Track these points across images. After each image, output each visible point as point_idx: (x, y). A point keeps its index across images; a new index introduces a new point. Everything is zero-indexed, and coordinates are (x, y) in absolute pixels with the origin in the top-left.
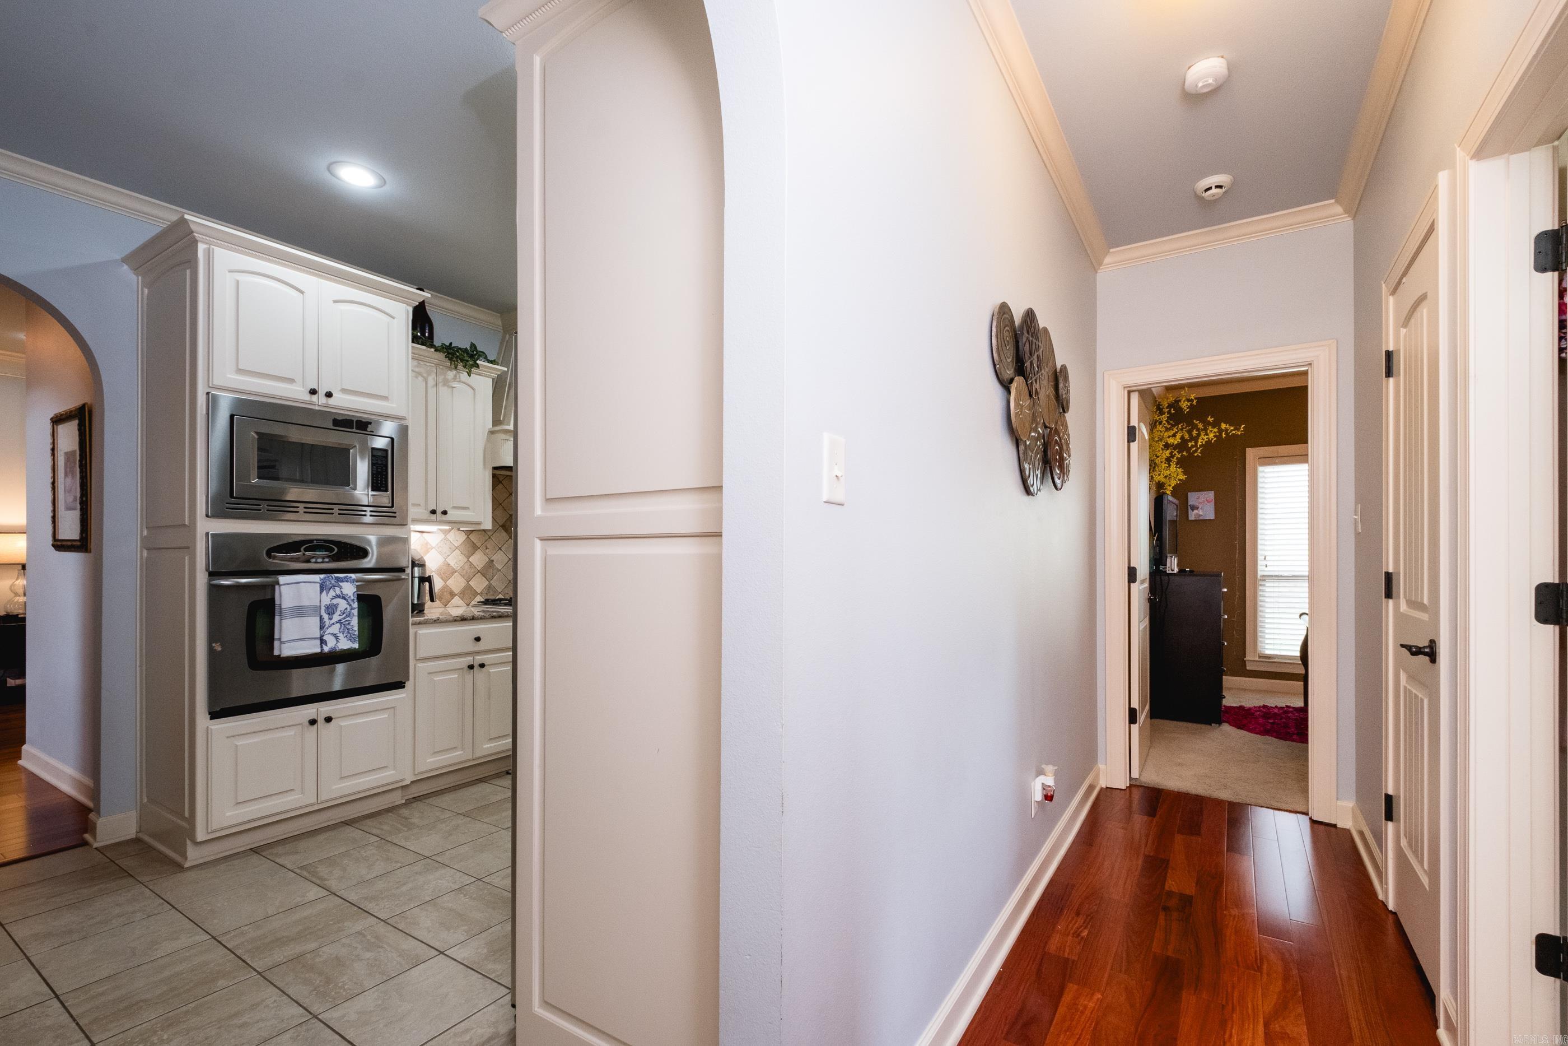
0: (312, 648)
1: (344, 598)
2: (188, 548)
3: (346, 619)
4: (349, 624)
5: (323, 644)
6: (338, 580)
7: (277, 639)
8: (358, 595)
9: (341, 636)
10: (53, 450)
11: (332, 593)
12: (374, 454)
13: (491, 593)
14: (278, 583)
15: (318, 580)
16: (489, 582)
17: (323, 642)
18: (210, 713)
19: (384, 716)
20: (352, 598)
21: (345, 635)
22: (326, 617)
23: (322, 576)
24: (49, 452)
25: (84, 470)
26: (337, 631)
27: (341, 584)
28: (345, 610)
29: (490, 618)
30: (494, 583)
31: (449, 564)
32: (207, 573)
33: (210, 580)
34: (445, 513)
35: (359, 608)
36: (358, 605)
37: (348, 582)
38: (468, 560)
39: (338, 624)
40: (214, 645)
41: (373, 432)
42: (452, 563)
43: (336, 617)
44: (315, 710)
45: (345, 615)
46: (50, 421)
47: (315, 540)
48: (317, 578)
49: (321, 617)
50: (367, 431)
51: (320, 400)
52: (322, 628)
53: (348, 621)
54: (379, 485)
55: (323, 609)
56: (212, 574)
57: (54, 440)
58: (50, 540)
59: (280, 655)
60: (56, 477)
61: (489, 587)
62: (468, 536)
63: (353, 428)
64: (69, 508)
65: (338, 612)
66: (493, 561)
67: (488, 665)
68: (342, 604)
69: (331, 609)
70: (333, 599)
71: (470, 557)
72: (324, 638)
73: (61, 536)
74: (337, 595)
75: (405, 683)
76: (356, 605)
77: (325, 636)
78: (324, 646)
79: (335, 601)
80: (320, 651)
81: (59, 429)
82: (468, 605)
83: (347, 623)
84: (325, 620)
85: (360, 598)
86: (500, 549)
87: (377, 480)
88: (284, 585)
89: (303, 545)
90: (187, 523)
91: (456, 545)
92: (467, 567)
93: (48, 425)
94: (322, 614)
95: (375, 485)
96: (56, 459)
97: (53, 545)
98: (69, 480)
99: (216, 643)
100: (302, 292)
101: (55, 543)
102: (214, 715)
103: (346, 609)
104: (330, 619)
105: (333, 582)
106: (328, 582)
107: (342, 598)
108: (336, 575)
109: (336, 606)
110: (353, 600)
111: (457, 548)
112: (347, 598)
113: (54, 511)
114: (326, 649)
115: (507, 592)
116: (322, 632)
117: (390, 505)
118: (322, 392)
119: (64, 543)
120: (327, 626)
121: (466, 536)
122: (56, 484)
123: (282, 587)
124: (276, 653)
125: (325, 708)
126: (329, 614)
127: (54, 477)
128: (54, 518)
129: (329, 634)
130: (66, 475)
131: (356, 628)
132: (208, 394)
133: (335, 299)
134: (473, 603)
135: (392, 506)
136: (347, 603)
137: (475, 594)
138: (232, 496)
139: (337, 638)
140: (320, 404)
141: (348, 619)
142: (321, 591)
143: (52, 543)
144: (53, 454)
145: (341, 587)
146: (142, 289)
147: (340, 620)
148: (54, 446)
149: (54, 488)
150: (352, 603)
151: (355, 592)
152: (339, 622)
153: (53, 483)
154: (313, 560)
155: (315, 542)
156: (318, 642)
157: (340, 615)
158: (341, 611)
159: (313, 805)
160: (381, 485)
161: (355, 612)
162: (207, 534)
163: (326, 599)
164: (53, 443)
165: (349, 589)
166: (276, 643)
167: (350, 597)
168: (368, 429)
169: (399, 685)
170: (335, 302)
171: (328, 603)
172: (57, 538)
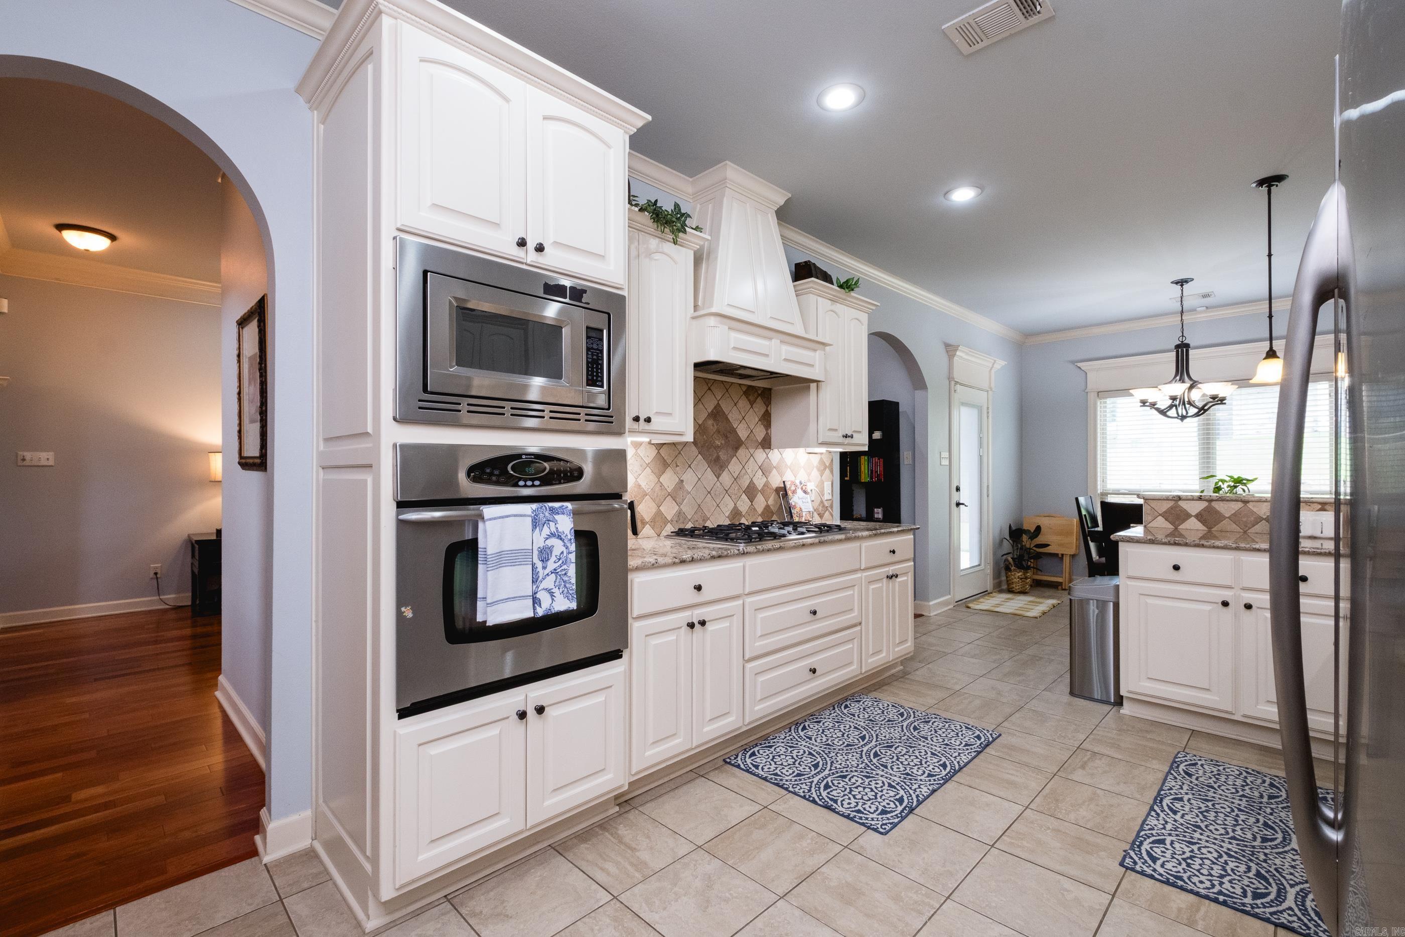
0: (522, 611)
1: (559, 537)
2: (370, 466)
3: (563, 568)
4: (565, 574)
5: (536, 605)
6: (552, 510)
7: (480, 598)
8: (575, 530)
9: (557, 592)
10: (239, 356)
11: (546, 531)
12: (589, 335)
13: (681, 521)
14: (481, 517)
15: (529, 512)
16: (679, 506)
17: (536, 601)
18: (398, 711)
19: (600, 698)
20: (569, 537)
21: (561, 590)
22: (539, 565)
23: (534, 506)
24: (236, 358)
25: (264, 374)
26: (551, 586)
27: (556, 517)
28: (560, 555)
29: (709, 559)
30: (684, 508)
31: (640, 486)
32: (395, 503)
33: (398, 514)
34: (648, 420)
35: (576, 551)
36: (576, 547)
37: (563, 514)
38: (659, 481)
39: (553, 574)
40: (403, 609)
41: (588, 304)
42: (643, 484)
43: (551, 565)
44: (523, 697)
45: (561, 562)
46: (236, 324)
47: (524, 454)
48: (527, 509)
49: (533, 565)
50: (581, 302)
51: (532, 257)
52: (534, 581)
53: (564, 570)
54: (595, 378)
55: (536, 553)
56: (402, 505)
57: (240, 345)
58: (236, 459)
59: (485, 622)
60: (242, 386)
61: (680, 513)
62: (658, 450)
63: (566, 298)
64: (252, 421)
65: (553, 559)
66: (682, 481)
67: (709, 621)
68: (558, 547)
69: (545, 554)
70: (547, 539)
71: (661, 476)
72: (538, 596)
73: (246, 454)
74: (552, 534)
75: (622, 651)
76: (573, 547)
77: (538, 593)
78: (538, 608)
79: (550, 542)
80: (533, 616)
81: (244, 333)
82: (659, 536)
83: (563, 573)
84: (538, 570)
85: (579, 534)
86: (690, 466)
87: (592, 371)
88: (490, 519)
89: (511, 462)
90: (370, 430)
91: (647, 463)
92: (657, 488)
93: (234, 328)
94: (534, 561)
95: (590, 377)
96: (241, 365)
97: (239, 463)
98: (252, 388)
99: (406, 606)
100: (506, 99)
101: (243, 461)
102: (403, 713)
103: (562, 553)
104: (544, 568)
105: (547, 514)
106: (541, 515)
107: (558, 538)
108: (551, 504)
109: (550, 549)
110: (571, 540)
111: (648, 465)
112: (563, 537)
113: (240, 425)
114: (540, 612)
115: (696, 519)
116: (534, 587)
117: (607, 407)
118: (531, 245)
119: (248, 461)
120: (540, 578)
121: (657, 451)
122: (242, 395)
123: (487, 523)
124: (480, 618)
125: (535, 692)
126: (542, 561)
127: (240, 387)
128: (240, 432)
129: (544, 589)
130: (250, 384)
131: (573, 581)
132: (395, 238)
133: (546, 114)
134: (664, 533)
135: (609, 409)
136: (562, 544)
137: (666, 522)
138: (425, 389)
139: (552, 595)
140: (528, 262)
141: (565, 567)
142: (534, 526)
143: (238, 460)
144: (239, 361)
145: (556, 522)
146: (318, 127)
147: (555, 570)
148: (240, 351)
149: (240, 399)
150: (569, 545)
151: (572, 529)
152: (554, 571)
153: (239, 393)
154: (521, 483)
155: (524, 457)
156: (530, 601)
157: (555, 562)
158: (556, 556)
159: (521, 832)
160: (597, 378)
161: (573, 557)
162: (395, 446)
163: (540, 542)
164: (239, 348)
165: (565, 524)
166: (480, 605)
167: (567, 535)
168: (583, 300)
169: (616, 655)
170: (545, 118)
171: (542, 545)
172: (242, 455)
